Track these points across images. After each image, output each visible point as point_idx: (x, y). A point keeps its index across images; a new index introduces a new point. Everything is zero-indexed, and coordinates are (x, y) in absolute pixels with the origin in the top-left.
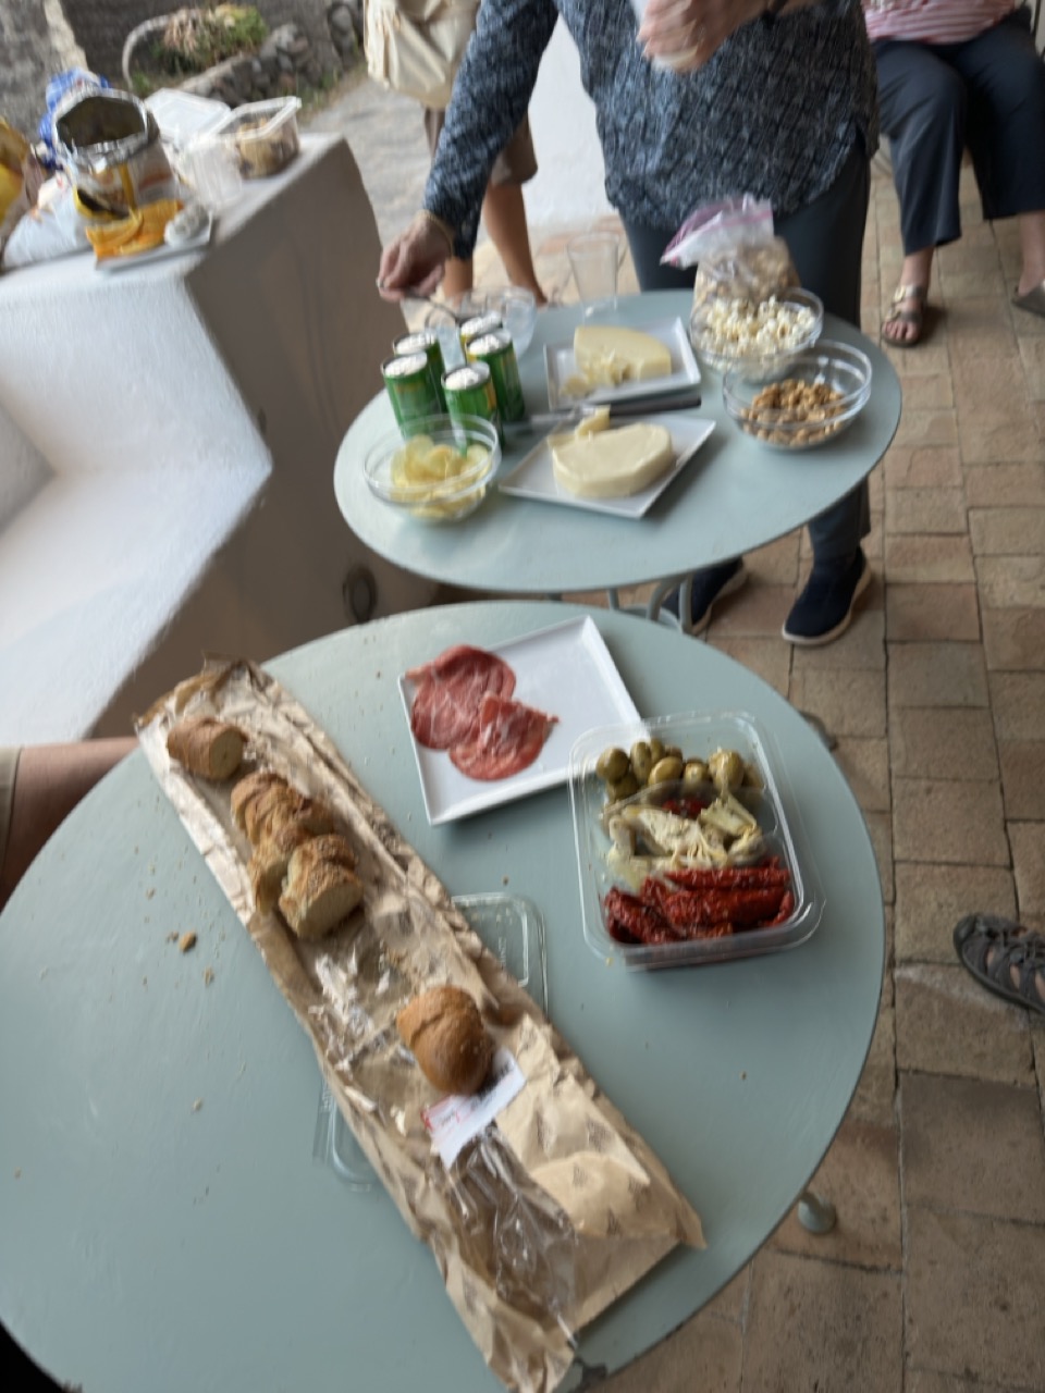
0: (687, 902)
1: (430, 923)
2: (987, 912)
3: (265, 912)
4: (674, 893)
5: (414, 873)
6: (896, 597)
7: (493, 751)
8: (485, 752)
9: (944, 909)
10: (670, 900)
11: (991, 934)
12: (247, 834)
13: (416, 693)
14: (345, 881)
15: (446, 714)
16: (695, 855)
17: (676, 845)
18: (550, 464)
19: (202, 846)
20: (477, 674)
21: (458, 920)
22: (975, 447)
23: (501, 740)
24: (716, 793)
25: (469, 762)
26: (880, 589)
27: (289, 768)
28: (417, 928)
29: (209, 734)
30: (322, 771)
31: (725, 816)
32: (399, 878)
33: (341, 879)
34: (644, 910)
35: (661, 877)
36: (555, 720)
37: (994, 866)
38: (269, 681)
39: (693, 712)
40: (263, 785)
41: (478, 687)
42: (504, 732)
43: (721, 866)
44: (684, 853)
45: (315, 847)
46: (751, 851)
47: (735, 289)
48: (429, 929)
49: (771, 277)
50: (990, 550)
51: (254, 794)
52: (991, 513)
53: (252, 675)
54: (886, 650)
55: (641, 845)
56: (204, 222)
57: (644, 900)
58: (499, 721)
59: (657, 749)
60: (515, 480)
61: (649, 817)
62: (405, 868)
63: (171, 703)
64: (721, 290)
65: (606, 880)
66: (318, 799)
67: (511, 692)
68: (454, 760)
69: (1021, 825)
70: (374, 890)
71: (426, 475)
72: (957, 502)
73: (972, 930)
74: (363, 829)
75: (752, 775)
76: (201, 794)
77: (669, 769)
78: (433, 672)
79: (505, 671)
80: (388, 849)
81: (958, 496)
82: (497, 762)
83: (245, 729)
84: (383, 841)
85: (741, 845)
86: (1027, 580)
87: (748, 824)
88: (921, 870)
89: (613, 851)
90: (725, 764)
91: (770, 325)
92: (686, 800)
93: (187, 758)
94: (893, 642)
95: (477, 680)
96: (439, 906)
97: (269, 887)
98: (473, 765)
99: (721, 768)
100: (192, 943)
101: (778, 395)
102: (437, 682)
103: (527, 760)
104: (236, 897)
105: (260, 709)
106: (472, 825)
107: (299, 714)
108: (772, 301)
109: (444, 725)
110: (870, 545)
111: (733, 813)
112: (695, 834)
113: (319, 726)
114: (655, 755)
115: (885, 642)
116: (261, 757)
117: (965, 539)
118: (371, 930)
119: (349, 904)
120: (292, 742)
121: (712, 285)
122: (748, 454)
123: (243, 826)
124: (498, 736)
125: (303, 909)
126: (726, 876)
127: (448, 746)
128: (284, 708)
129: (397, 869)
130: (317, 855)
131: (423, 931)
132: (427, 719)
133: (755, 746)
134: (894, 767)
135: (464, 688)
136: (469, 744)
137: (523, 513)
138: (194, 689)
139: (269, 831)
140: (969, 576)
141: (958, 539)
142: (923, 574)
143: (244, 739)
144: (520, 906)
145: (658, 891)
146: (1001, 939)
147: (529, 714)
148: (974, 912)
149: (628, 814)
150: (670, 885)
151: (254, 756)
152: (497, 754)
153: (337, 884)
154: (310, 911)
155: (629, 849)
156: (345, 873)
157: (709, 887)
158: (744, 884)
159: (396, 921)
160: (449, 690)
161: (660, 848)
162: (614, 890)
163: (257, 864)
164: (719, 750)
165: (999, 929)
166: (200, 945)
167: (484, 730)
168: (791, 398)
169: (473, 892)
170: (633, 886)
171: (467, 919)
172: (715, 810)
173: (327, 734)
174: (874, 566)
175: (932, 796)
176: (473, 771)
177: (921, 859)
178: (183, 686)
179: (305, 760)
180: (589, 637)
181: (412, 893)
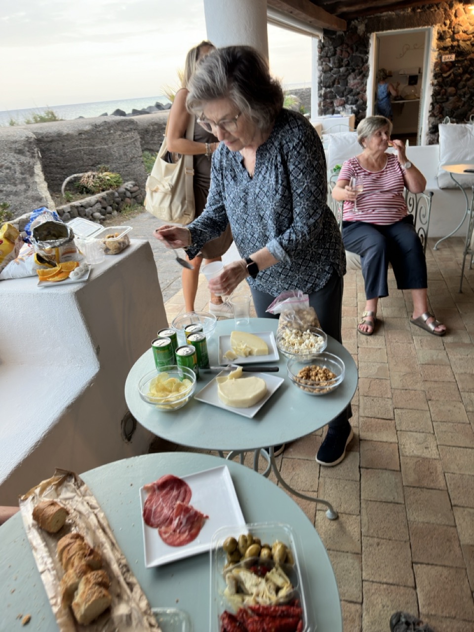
0: (257, 622)
1: (140, 622)
2: (405, 611)
3: (65, 608)
4: (251, 617)
5: (136, 593)
6: (364, 447)
7: (178, 531)
8: (175, 531)
9: (385, 608)
10: (250, 621)
11: (407, 623)
12: (62, 564)
13: (147, 497)
14: (104, 596)
15: (159, 509)
16: (263, 596)
17: (254, 590)
18: (216, 389)
19: (41, 568)
20: (175, 490)
21: (153, 621)
22: (396, 382)
23: (182, 526)
24: (274, 564)
25: (166, 536)
26: (358, 441)
27: (85, 530)
28: (134, 623)
29: (53, 510)
30: (100, 533)
31: (277, 577)
32: (128, 597)
33: (101, 595)
34: (238, 624)
35: (246, 608)
36: (207, 517)
37: (408, 587)
38: (82, 483)
39: (266, 523)
40: (73, 540)
41: (175, 496)
42: (184, 521)
43: (274, 603)
44: (258, 595)
45: (92, 576)
46: (287, 596)
47: (294, 325)
48: (139, 625)
49: (308, 322)
50: (403, 429)
51: (68, 545)
52: (404, 411)
53: (76, 480)
54: (360, 471)
55: (239, 589)
56: (87, 271)
57: (238, 619)
58: (182, 517)
59: (251, 539)
60: (200, 395)
61: (244, 575)
62: (132, 590)
63: (37, 491)
64: (289, 325)
65: (223, 605)
66: (96, 549)
67: (189, 501)
68: (160, 534)
69: (419, 565)
70: (116, 600)
71: (164, 390)
72: (389, 405)
73: (399, 621)
74: (115, 567)
75: (290, 556)
76: (44, 540)
77: (254, 551)
78: (156, 487)
79: (187, 490)
80: (125, 579)
81: (390, 402)
82: (179, 537)
83: (68, 507)
84: (123, 574)
85: (283, 593)
86: (419, 444)
87: (287, 582)
88: (375, 586)
89: (227, 589)
90: (279, 551)
91: (307, 341)
92: (260, 567)
93: (40, 521)
94: (362, 468)
95: (175, 493)
96: (145, 613)
97: (69, 595)
98: (168, 537)
99: (277, 552)
100: (28, 622)
101: (309, 370)
102: (157, 492)
103: (193, 537)
104: (52, 598)
105: (77, 498)
106: (165, 570)
107: (93, 502)
108: (308, 331)
109: (158, 515)
110: (352, 421)
111: (280, 575)
112: (263, 585)
113: (102, 510)
114: (249, 542)
115: (360, 468)
116: (74, 524)
117: (393, 422)
118: (113, 623)
119: (104, 607)
120: (89, 517)
121: (285, 322)
122: (296, 395)
123: (61, 560)
124: (181, 523)
125: (83, 609)
126: (275, 611)
127: (158, 526)
128: (87, 498)
129: (128, 591)
130: (93, 581)
131: (137, 625)
132: (150, 510)
133: (291, 542)
134: (363, 530)
135: (169, 496)
136: (167, 526)
137: (202, 410)
138: (49, 484)
139: (73, 566)
140: (394, 440)
141: (390, 421)
142: (375, 437)
143: (67, 513)
144: (182, 616)
145: (244, 615)
146: (412, 626)
147: (196, 513)
148: (399, 611)
149: (235, 572)
150: (250, 612)
151: (70, 521)
152: (180, 532)
153: (100, 597)
154: (86, 610)
155: (234, 590)
156: (104, 592)
157: (267, 615)
158: (282, 615)
159: (124, 619)
160: (162, 497)
161: (247, 591)
162: (225, 612)
163: (65, 582)
164: (277, 541)
165: (411, 621)
166: (31, 621)
167: (175, 520)
168: (314, 373)
169: (162, 606)
170: (234, 611)
171: (157, 621)
172: (273, 573)
173: (105, 514)
174: (354, 430)
175: (380, 547)
176: (168, 541)
177: (375, 580)
178: (44, 482)
179: (93, 528)
180: (226, 476)
181: (133, 605)
